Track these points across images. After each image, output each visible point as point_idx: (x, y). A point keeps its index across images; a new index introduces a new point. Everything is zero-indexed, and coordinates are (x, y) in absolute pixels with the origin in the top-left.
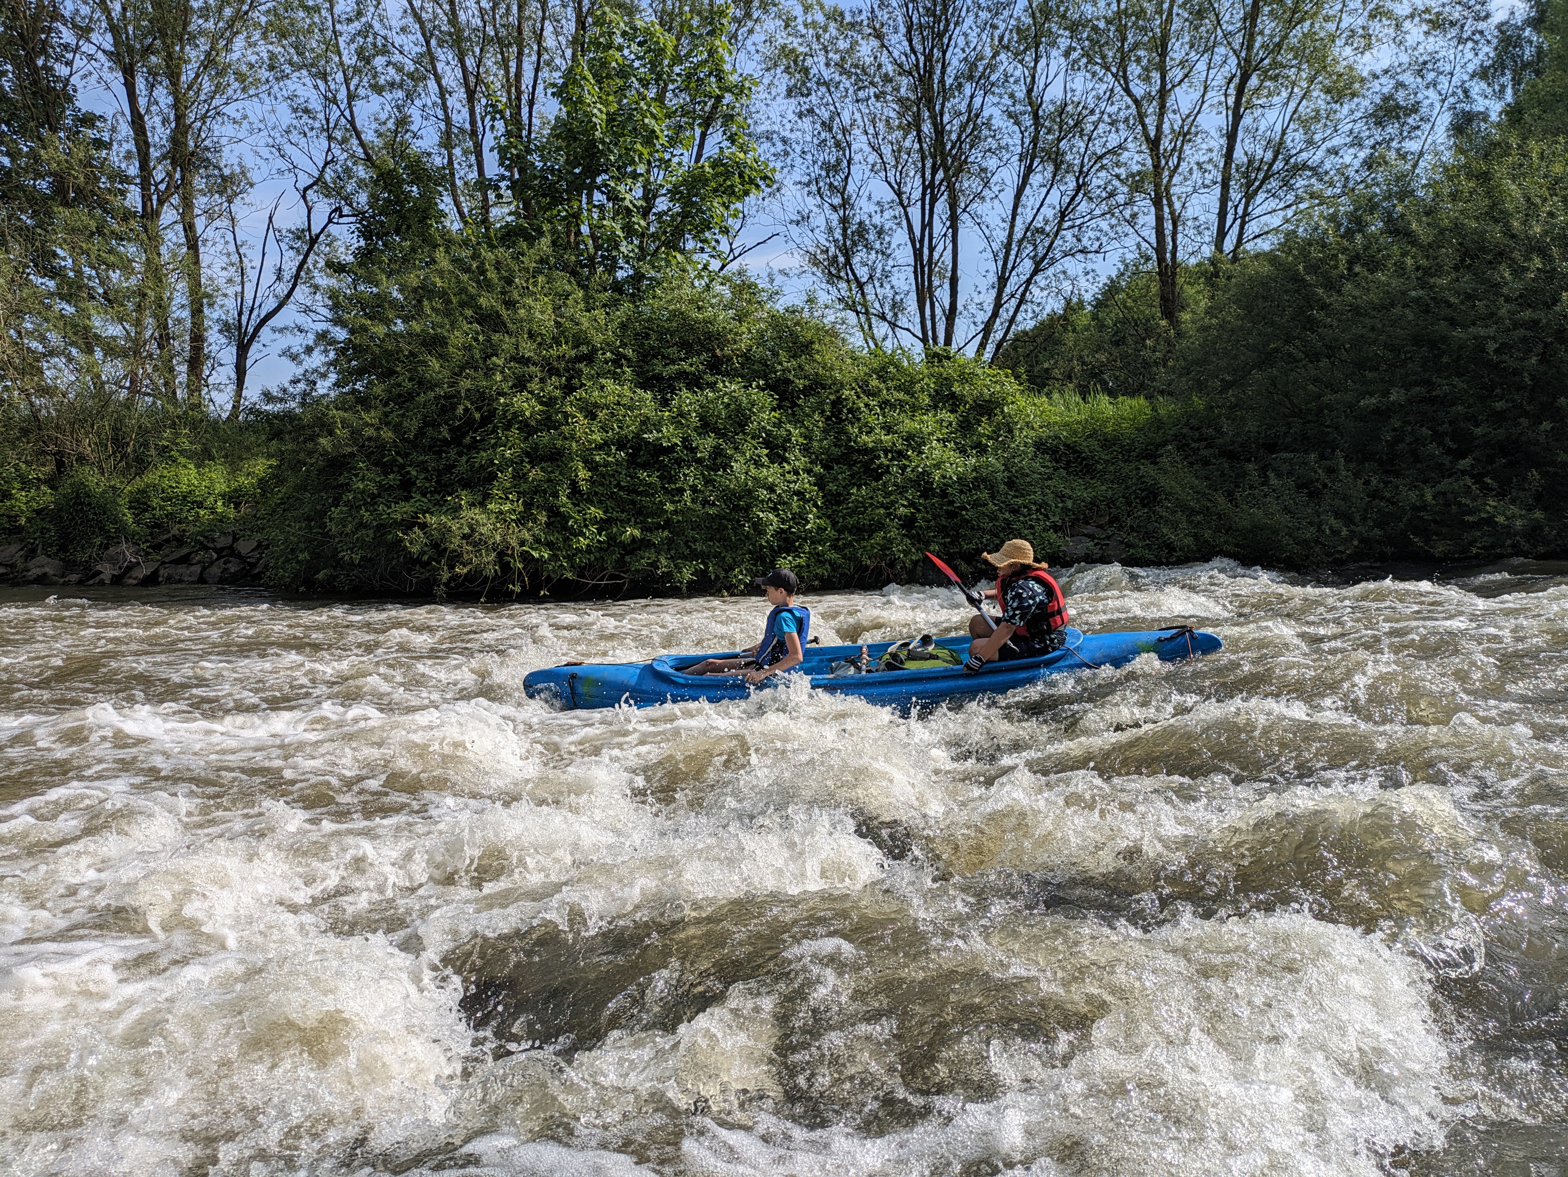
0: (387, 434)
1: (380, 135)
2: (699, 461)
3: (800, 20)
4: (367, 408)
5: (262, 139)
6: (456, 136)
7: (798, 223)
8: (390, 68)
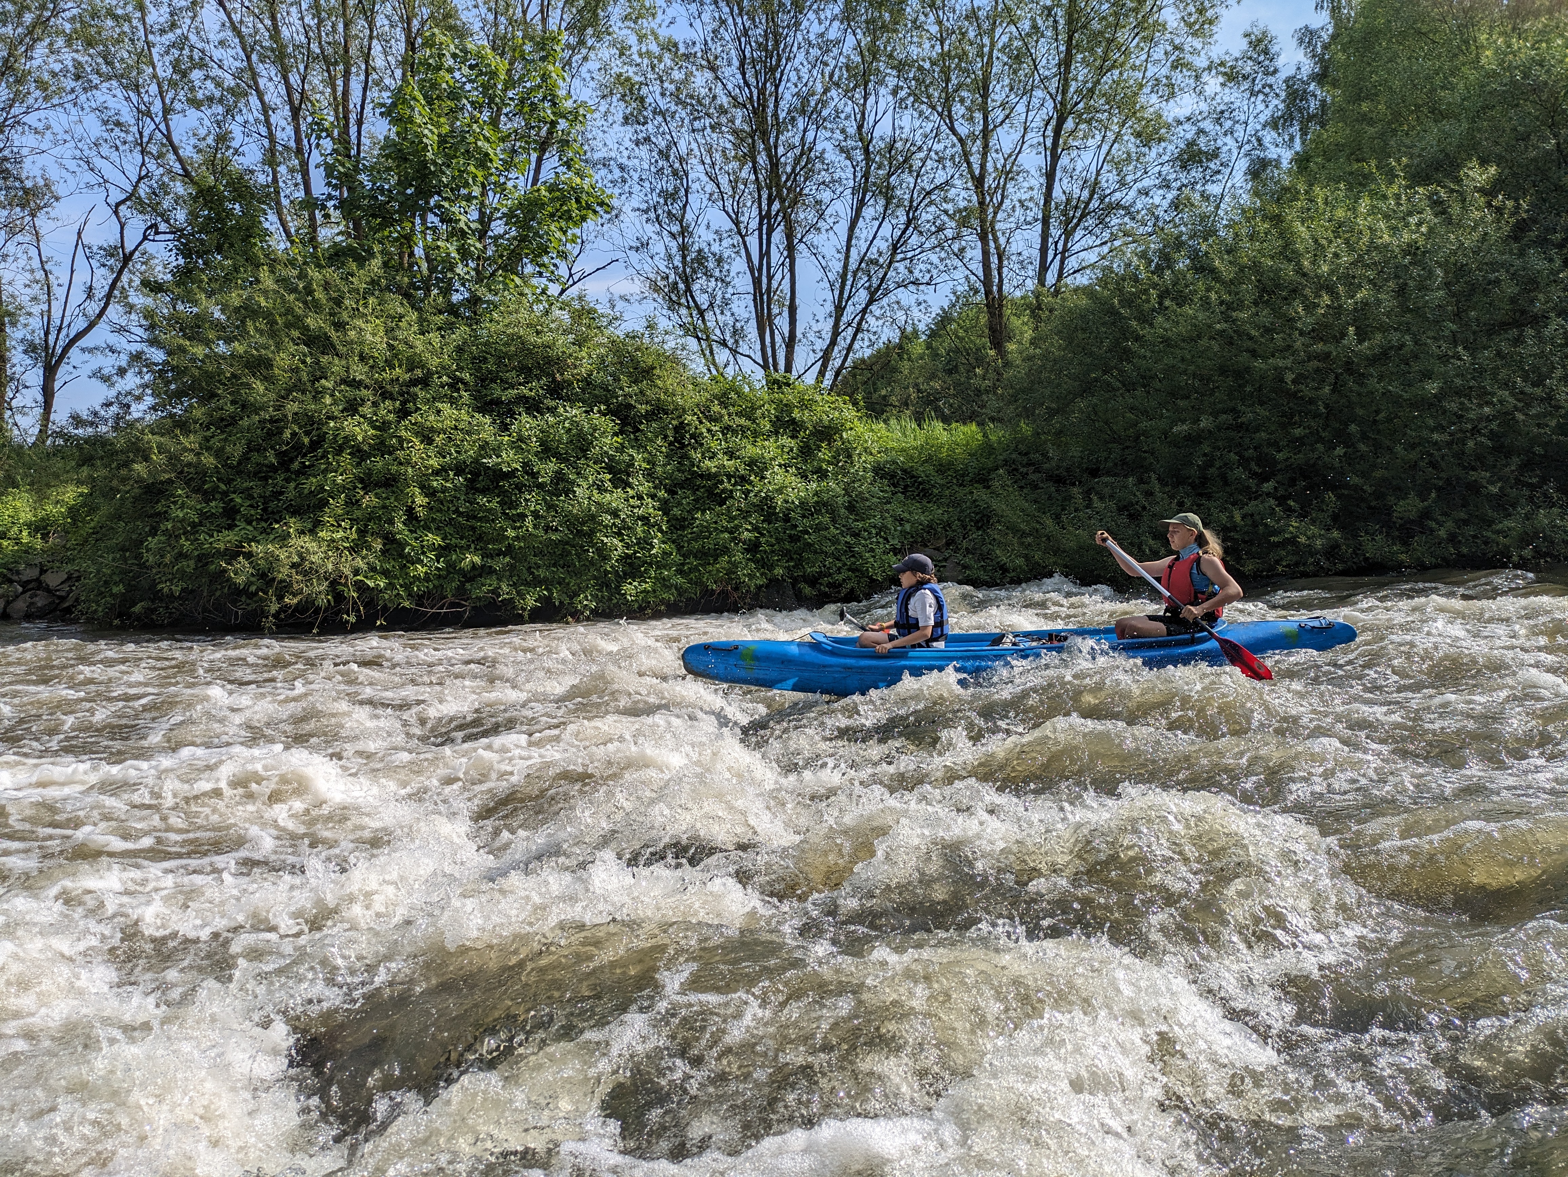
0: (209, 460)
1: (199, 151)
2: (541, 486)
3: (634, 49)
4: (187, 432)
5: (67, 151)
6: (281, 153)
7: (637, 249)
8: (208, 82)
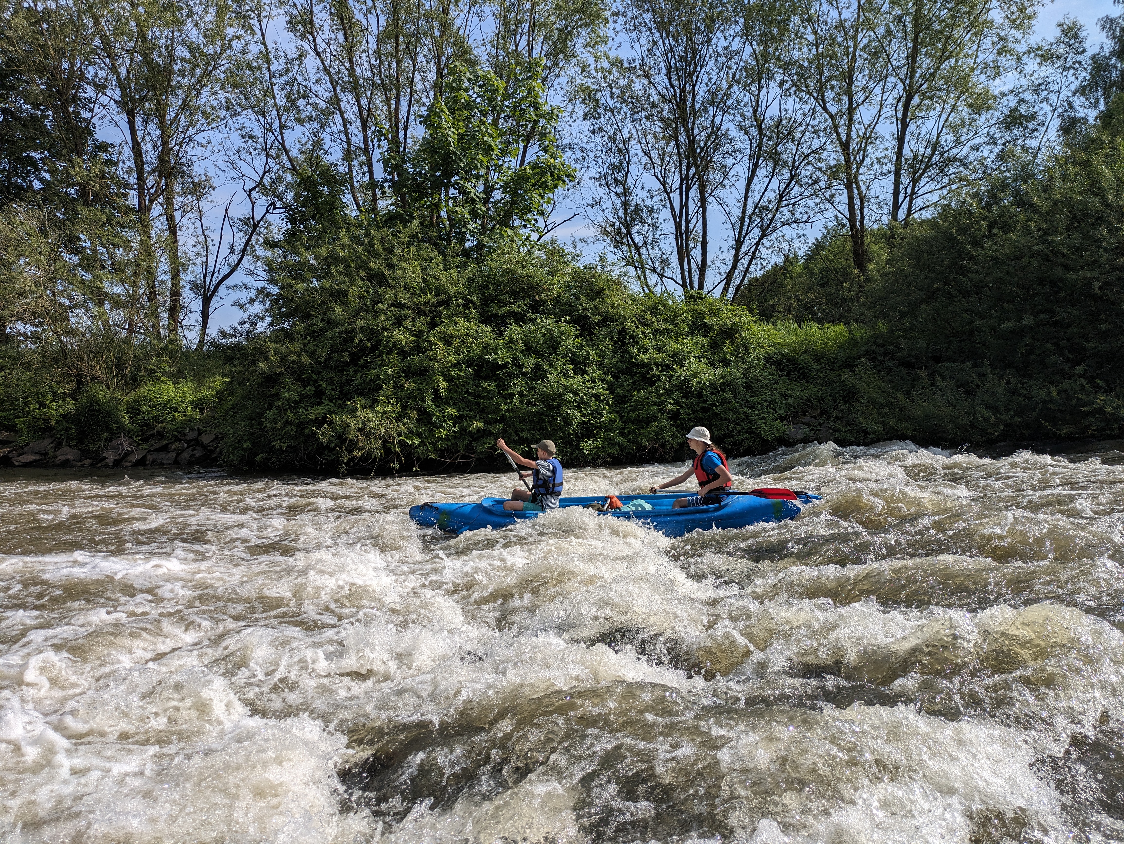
0: (306, 359)
1: (302, 152)
2: (525, 374)
3: (592, 67)
4: (292, 341)
5: (221, 157)
6: (355, 152)
7: (592, 206)
8: (309, 107)
